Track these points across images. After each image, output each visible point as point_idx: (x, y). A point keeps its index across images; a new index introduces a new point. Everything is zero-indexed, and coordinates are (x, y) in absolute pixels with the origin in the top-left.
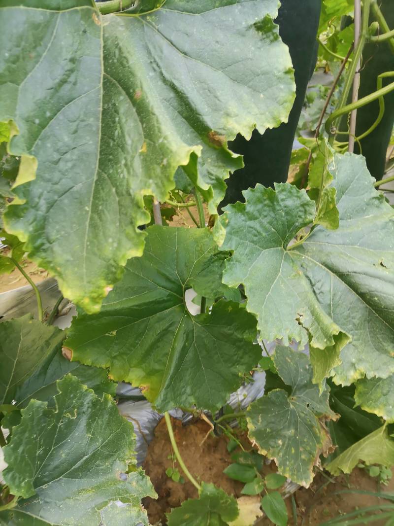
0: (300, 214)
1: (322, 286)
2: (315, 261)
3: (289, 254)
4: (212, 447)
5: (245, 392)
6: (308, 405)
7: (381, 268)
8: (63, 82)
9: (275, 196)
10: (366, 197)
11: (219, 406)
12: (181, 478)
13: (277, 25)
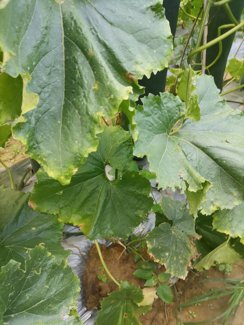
0: (177, 111)
1: (191, 156)
2: (186, 141)
3: (171, 138)
4: (125, 260)
5: (143, 226)
6: (183, 231)
7: (227, 144)
8: (42, 42)
9: (161, 101)
10: (215, 101)
11: (128, 235)
12: (107, 280)
13: (164, 8)
